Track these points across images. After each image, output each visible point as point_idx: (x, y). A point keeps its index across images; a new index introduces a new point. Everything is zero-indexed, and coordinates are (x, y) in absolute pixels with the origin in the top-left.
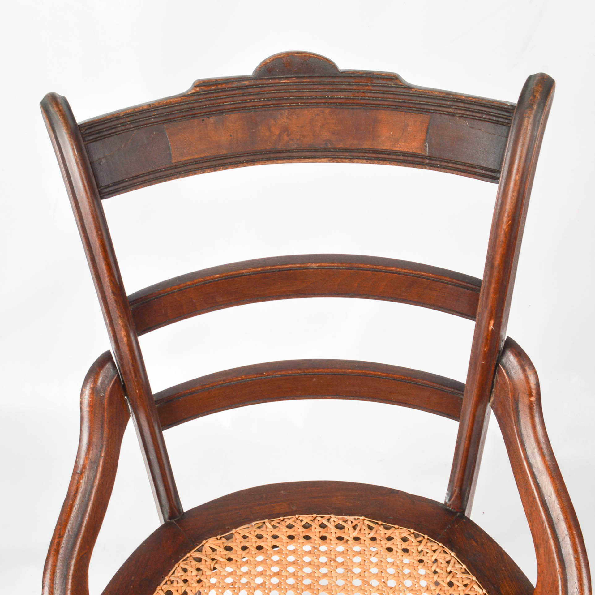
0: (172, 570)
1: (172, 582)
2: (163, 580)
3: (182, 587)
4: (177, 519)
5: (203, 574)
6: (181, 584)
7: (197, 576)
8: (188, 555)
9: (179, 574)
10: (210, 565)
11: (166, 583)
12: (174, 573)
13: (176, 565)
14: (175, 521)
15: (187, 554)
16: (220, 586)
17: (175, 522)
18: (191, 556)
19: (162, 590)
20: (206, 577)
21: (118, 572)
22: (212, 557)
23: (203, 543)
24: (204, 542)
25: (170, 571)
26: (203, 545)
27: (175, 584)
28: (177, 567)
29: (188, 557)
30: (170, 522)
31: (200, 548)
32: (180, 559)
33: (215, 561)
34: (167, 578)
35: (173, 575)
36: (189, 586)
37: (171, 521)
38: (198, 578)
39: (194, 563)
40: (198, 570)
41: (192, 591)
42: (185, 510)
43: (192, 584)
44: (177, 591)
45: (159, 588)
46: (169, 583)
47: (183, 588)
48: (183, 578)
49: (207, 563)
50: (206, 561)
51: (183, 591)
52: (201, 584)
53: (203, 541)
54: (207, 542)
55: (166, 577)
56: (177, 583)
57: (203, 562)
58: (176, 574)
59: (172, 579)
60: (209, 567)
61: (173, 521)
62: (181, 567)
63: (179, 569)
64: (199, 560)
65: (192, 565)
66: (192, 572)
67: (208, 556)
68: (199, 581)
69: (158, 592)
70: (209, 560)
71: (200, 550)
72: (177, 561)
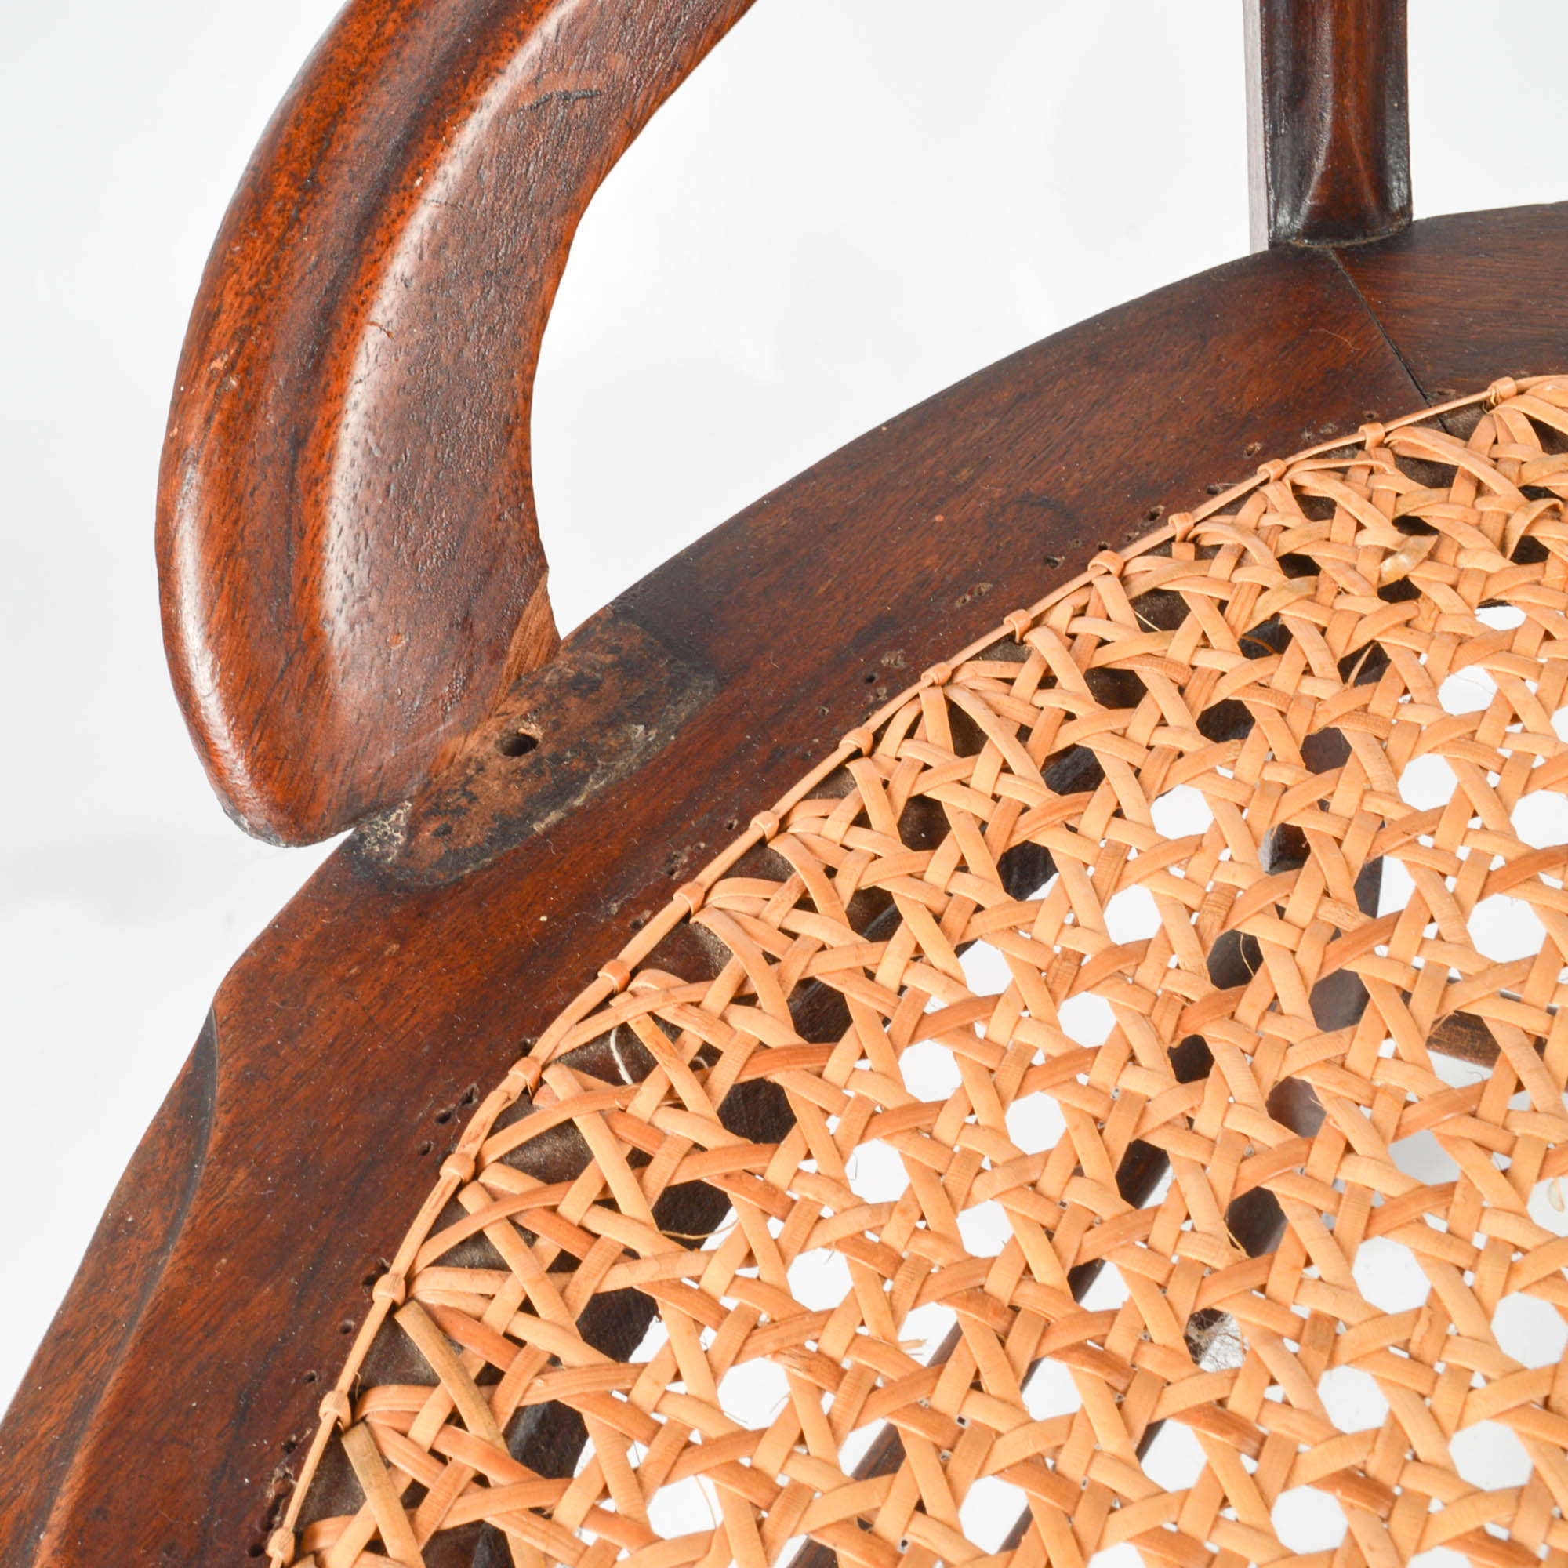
0: (1227, 488)
1: (1204, 553)
2: (1146, 532)
3: (1264, 589)
4: (1359, 241)
5: (1432, 556)
6: (1264, 569)
7: (1388, 553)
8: (1369, 433)
9: (1269, 521)
10: (1508, 518)
11: (1164, 549)
12: (1234, 506)
13: (1269, 469)
14: (1341, 252)
15: (1362, 428)
16: (1543, 661)
17: (1334, 258)
18: (1381, 445)
19: (1124, 579)
20: (1451, 579)
21: (886, 424)
22: (1535, 476)
23: (1489, 393)
24: (1504, 386)
25: (1213, 493)
26: (1485, 406)
27: (1221, 566)
28: (1266, 482)
29: (1360, 446)
30: (1305, 250)
31: (1462, 418)
32: (1307, 446)
33: (1542, 504)
34: (1178, 524)
35: (1226, 519)
36: (1311, 599)
37: (1316, 247)
38: (1392, 570)
39: (1393, 480)
40: (1411, 525)
41: (1323, 631)
42: (1422, 210)
43: (1341, 592)
44: (1222, 605)
45: (1102, 561)
46: (1183, 552)
47: (1266, 595)
48: (1290, 544)
49: (1485, 505)
50: (1480, 488)
51: (1262, 616)
52: (1405, 609)
53: (1497, 375)
54: (1521, 392)
55: (1174, 518)
56: (1238, 564)
57: (1461, 489)
58: (1248, 513)
59: (1214, 532)
60: (1494, 527)
61: (1326, 247)
62: (1296, 488)
63: (1279, 495)
64: (1439, 476)
65: (1372, 491)
66: (1360, 527)
67: (1503, 466)
68: (1400, 591)
69: (1089, 584)
70: (1505, 493)
71: (1457, 428)
72: (1284, 446)
